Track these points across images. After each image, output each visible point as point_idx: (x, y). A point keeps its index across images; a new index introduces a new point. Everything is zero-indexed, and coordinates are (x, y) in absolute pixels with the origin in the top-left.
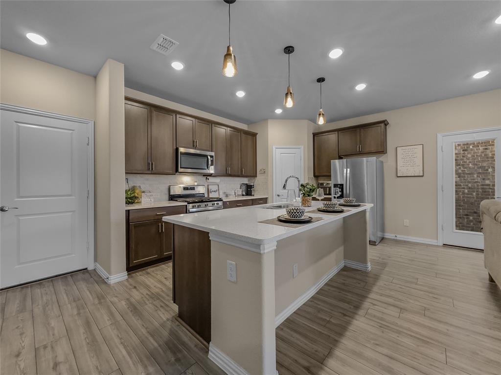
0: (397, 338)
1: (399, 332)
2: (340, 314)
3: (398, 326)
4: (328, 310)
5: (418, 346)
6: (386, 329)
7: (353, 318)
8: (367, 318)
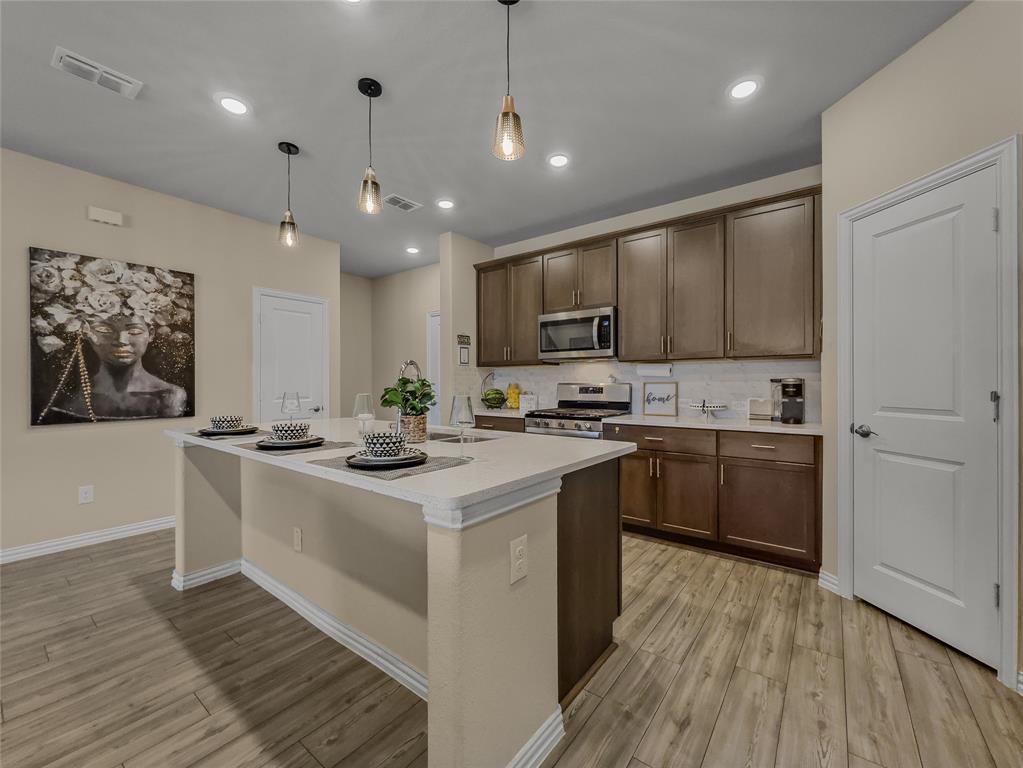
0: (93, 723)
1: (99, 734)
2: (236, 657)
3: (110, 743)
4: (263, 644)
5: (41, 748)
6: (132, 715)
7: (208, 672)
8: (188, 694)
